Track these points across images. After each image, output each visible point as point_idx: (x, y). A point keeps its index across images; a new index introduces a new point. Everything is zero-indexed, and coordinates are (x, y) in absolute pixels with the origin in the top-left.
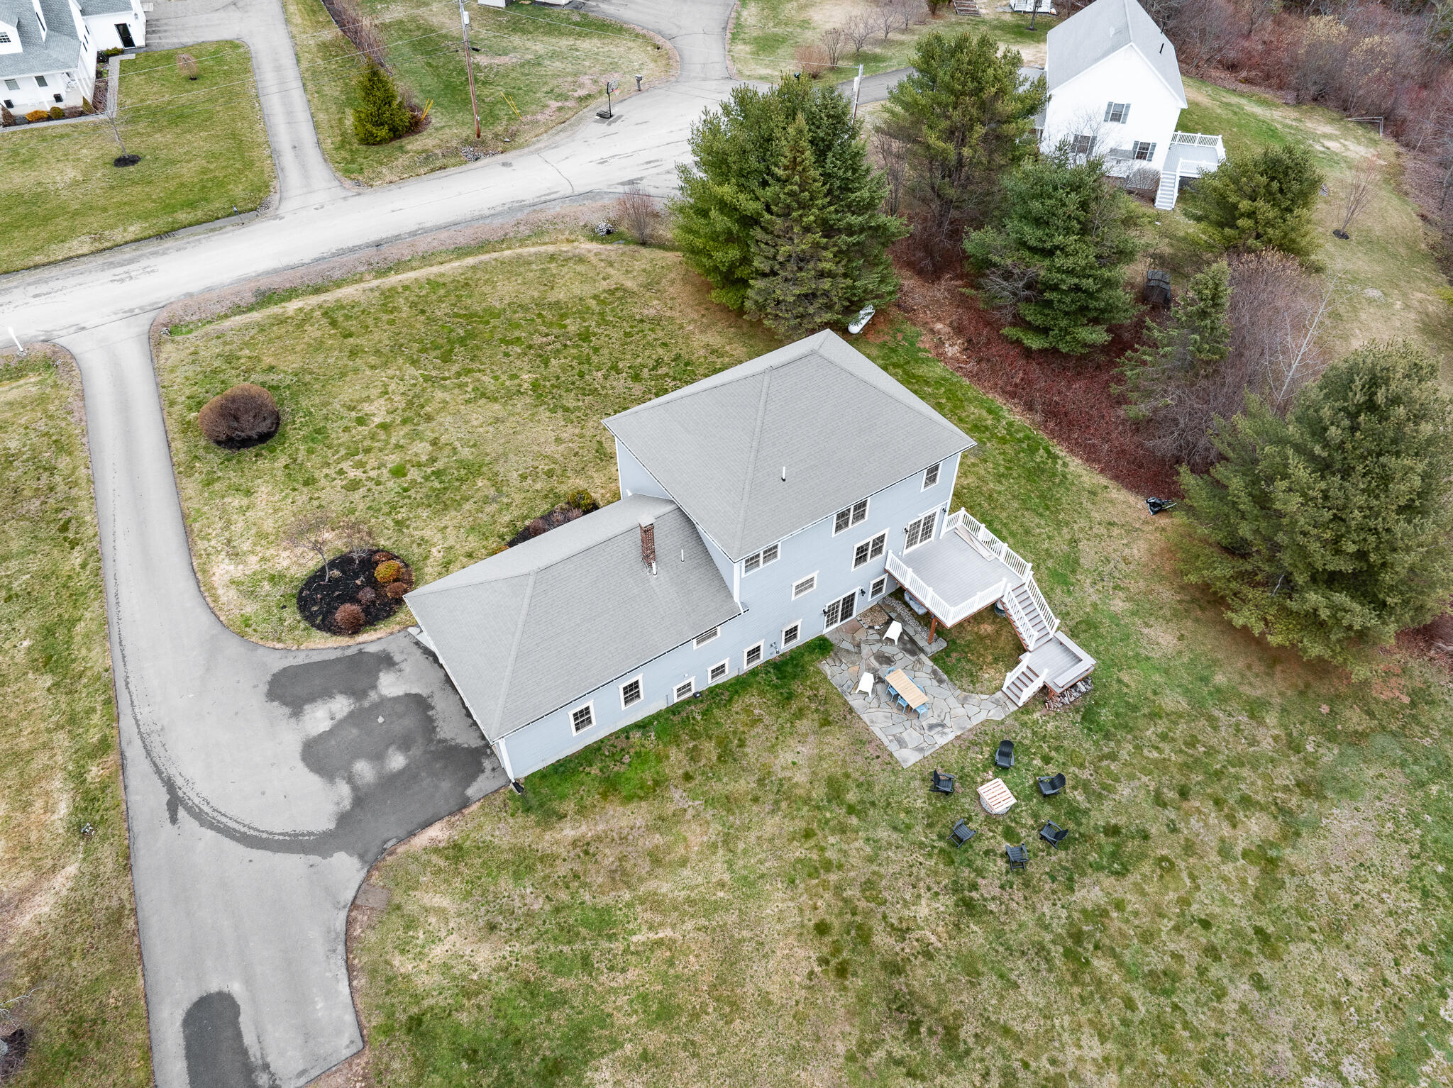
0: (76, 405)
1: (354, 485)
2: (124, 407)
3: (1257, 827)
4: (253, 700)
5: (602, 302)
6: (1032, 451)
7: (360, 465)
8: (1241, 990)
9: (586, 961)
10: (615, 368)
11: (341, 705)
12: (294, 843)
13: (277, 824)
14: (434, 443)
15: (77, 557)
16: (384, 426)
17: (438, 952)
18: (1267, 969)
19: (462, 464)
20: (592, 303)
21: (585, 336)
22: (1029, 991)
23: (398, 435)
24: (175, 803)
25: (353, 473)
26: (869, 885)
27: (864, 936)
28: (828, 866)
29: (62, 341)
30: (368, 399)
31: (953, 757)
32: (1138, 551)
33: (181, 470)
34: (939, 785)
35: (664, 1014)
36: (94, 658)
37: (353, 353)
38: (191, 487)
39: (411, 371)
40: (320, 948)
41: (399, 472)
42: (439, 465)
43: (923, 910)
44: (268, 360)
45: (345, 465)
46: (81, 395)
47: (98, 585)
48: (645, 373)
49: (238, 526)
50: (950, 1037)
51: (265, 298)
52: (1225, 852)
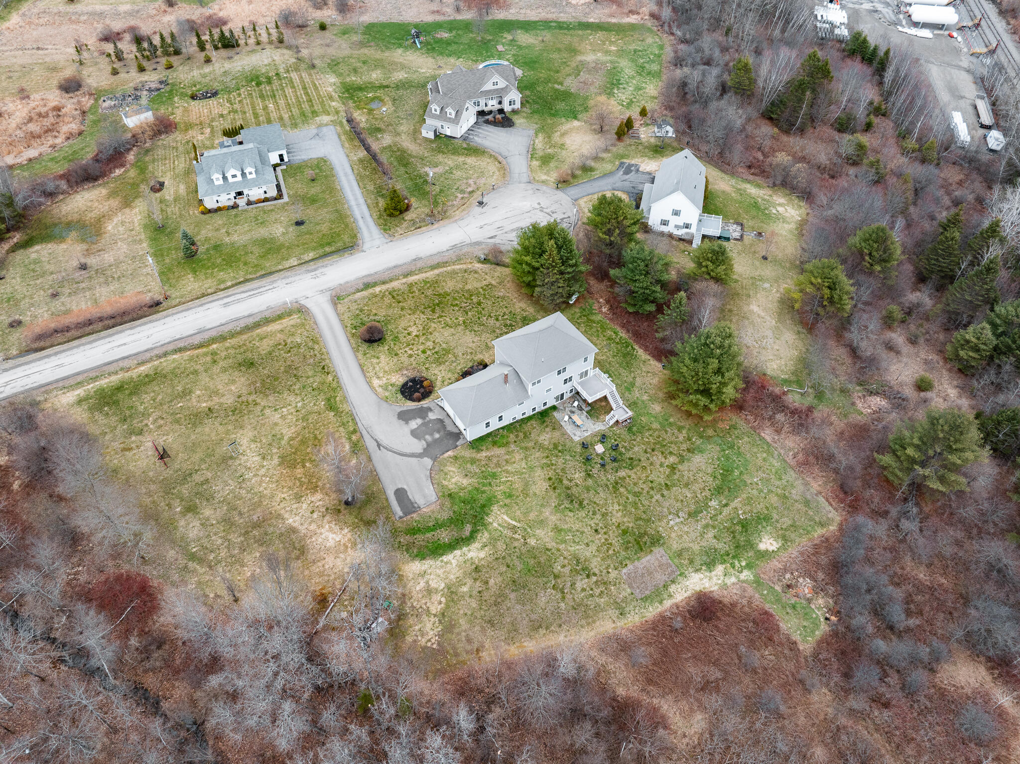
0: (315, 327)
1: (410, 356)
2: (331, 328)
3: (672, 459)
4: (395, 419)
5: (484, 290)
6: (627, 347)
7: (411, 349)
8: (658, 497)
9: (490, 484)
10: (490, 316)
11: (419, 421)
12: (412, 455)
13: (408, 450)
14: (434, 342)
15: (330, 378)
16: (417, 336)
17: (453, 480)
18: (665, 492)
19: (443, 349)
20: (481, 290)
21: (479, 303)
22: (602, 495)
23: (422, 339)
24: (379, 445)
25: (410, 352)
26: (563, 469)
27: (561, 481)
28: (552, 465)
29: (302, 302)
30: (410, 326)
31: (589, 439)
32: (655, 381)
33: (355, 350)
34: (584, 446)
35: (510, 496)
36: (344, 407)
37: (402, 309)
38: (360, 356)
39: (422, 316)
40: (424, 479)
41: (424, 352)
42: (436, 350)
43: (577, 476)
44: (374, 311)
45: (407, 349)
46: (316, 323)
47: (340, 386)
48: (500, 318)
49: (377, 369)
50: (581, 504)
51: (367, 286)
52: (661, 465)
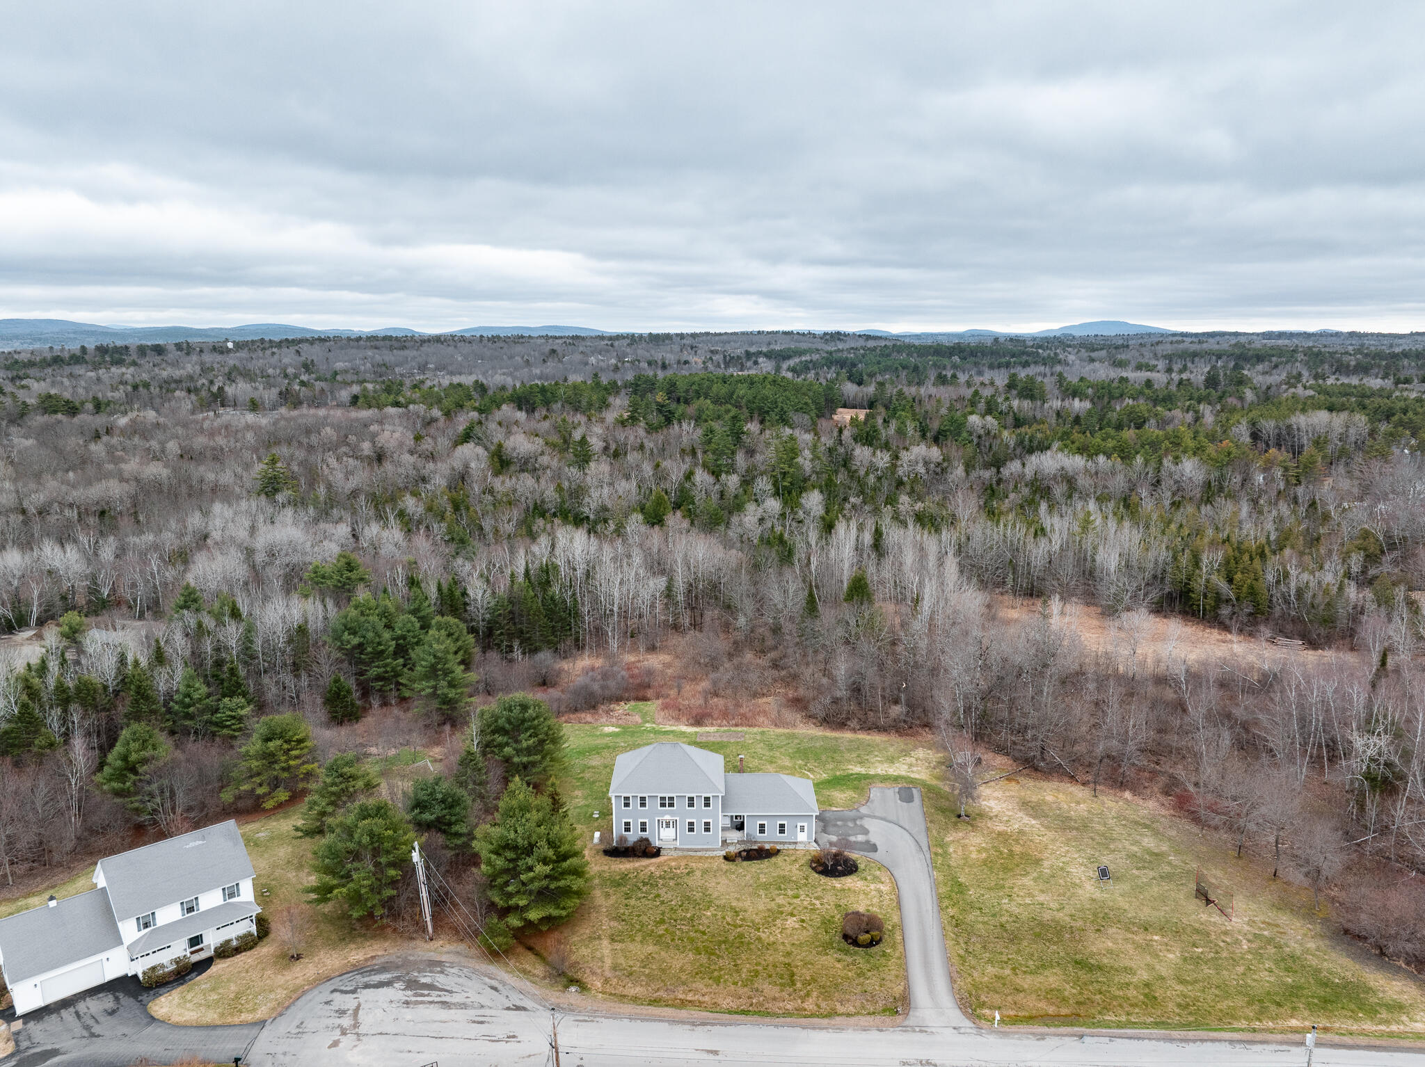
0: (955, 975)
1: (819, 898)
2: (926, 964)
4: (882, 849)
7: (812, 904)
11: (852, 839)
14: (773, 901)
15: (951, 911)
16: (792, 915)
19: (767, 889)
20: (638, 938)
21: (661, 922)
23: (788, 909)
24: (912, 835)
25: (817, 902)
30: (795, 929)
33: (901, 926)
37: (789, 954)
38: (896, 919)
39: (763, 936)
40: (876, 802)
41: (797, 897)
42: (777, 892)
44: (839, 965)
45: (819, 906)
46: (952, 981)
47: (940, 898)
49: (875, 900)
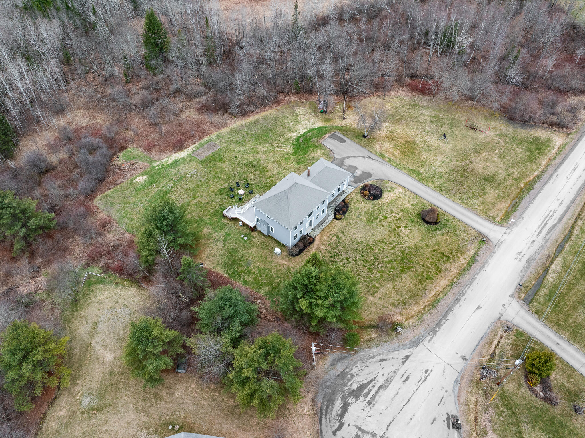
1: (392, 212)
3: (195, 201)
4: (372, 172)
5: (374, 286)
7: (395, 217)
8: (203, 180)
9: (299, 159)
10: (355, 261)
11: (357, 175)
12: (348, 158)
13: (352, 159)
14: (383, 226)
16: (399, 227)
17: (319, 153)
18: (199, 183)
19: (373, 222)
20: (377, 285)
21: (370, 270)
22: (236, 172)
23: (393, 225)
24: (370, 158)
25: (395, 214)
26: (261, 177)
27: (261, 172)
28: (268, 178)
30: (410, 233)
31: (250, 198)
34: (252, 192)
35: (286, 159)
37: (427, 246)
39: (407, 245)
40: (335, 149)
41: (386, 217)
42: (378, 221)
43: (252, 177)
44: (446, 237)
45: (398, 216)
48: (345, 261)
49: (407, 198)
50: (247, 165)
52: (201, 196)
